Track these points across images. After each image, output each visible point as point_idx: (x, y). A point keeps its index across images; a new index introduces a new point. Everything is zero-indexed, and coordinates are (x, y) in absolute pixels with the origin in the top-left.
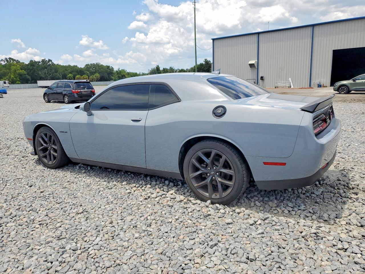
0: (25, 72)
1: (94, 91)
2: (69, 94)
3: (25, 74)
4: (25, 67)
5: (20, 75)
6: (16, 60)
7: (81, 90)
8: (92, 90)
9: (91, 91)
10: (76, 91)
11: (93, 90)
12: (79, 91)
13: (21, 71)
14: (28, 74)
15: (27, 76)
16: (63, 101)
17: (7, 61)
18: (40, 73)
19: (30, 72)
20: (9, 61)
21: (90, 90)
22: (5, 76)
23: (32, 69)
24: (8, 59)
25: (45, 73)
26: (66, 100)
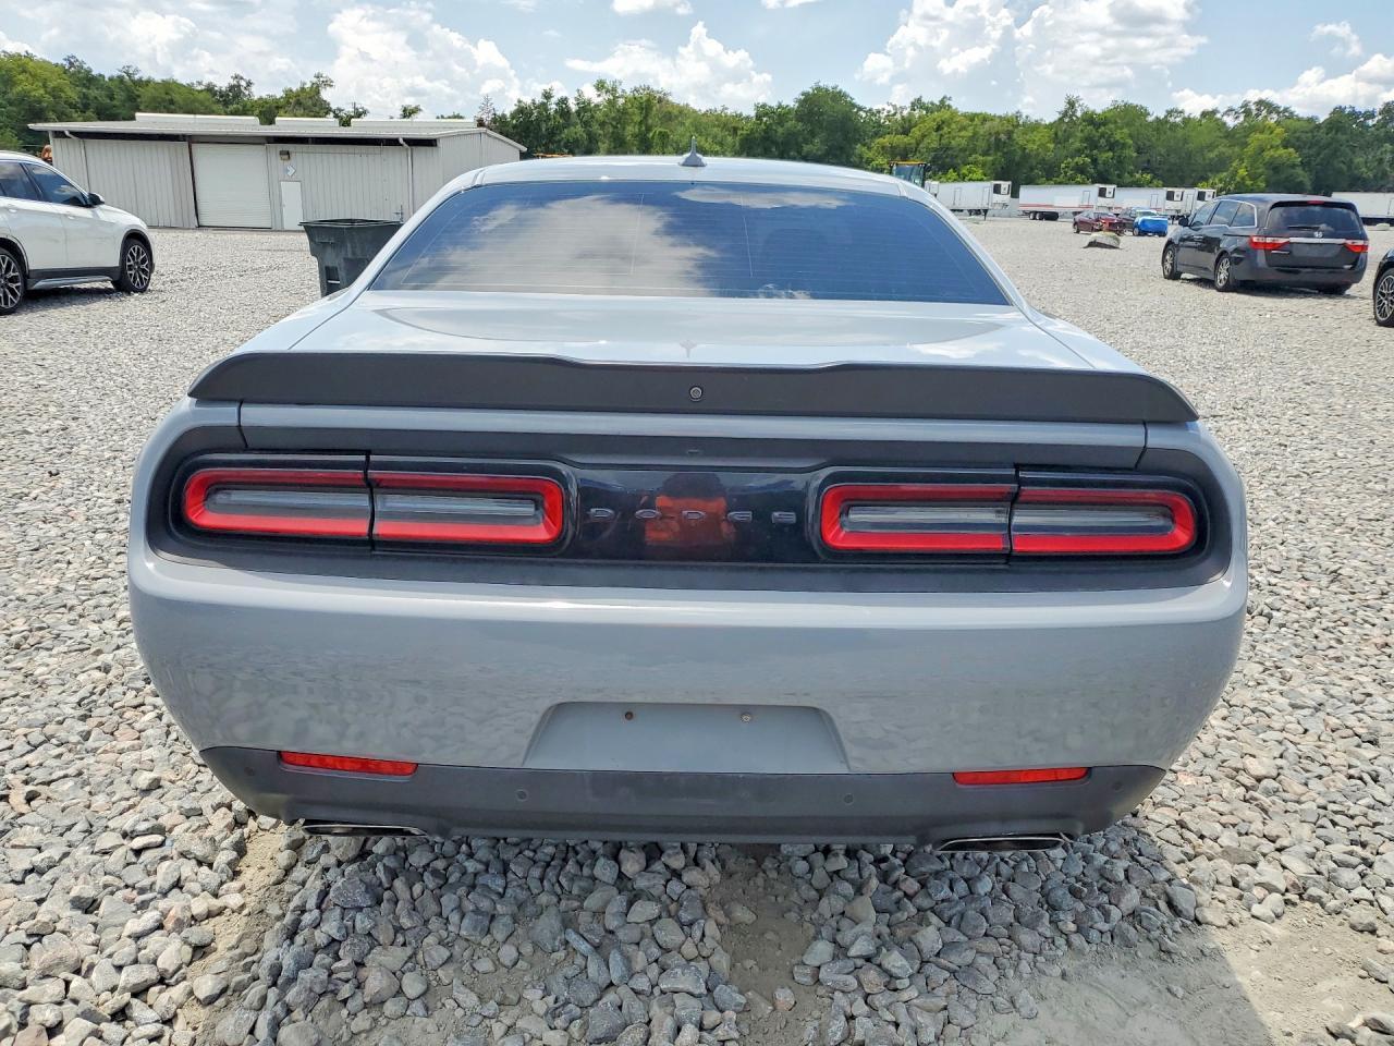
0: (1297, 155)
1: (1364, 248)
2: (1236, 250)
3: (1294, 166)
4: (1303, 136)
5: (1275, 167)
6: (1282, 109)
7: (1293, 240)
8: (1349, 242)
9: (1344, 244)
10: (1269, 240)
11: (1360, 243)
12: (1282, 241)
13: (1282, 151)
14: (1309, 163)
15: (1299, 171)
16: (1211, 277)
17: (1247, 113)
18: (1359, 160)
19: (1318, 154)
20: (1254, 112)
21: (1342, 241)
22: (1218, 172)
23: (1329, 144)
24: (1253, 107)
25: (1381, 161)
26: (1222, 276)
